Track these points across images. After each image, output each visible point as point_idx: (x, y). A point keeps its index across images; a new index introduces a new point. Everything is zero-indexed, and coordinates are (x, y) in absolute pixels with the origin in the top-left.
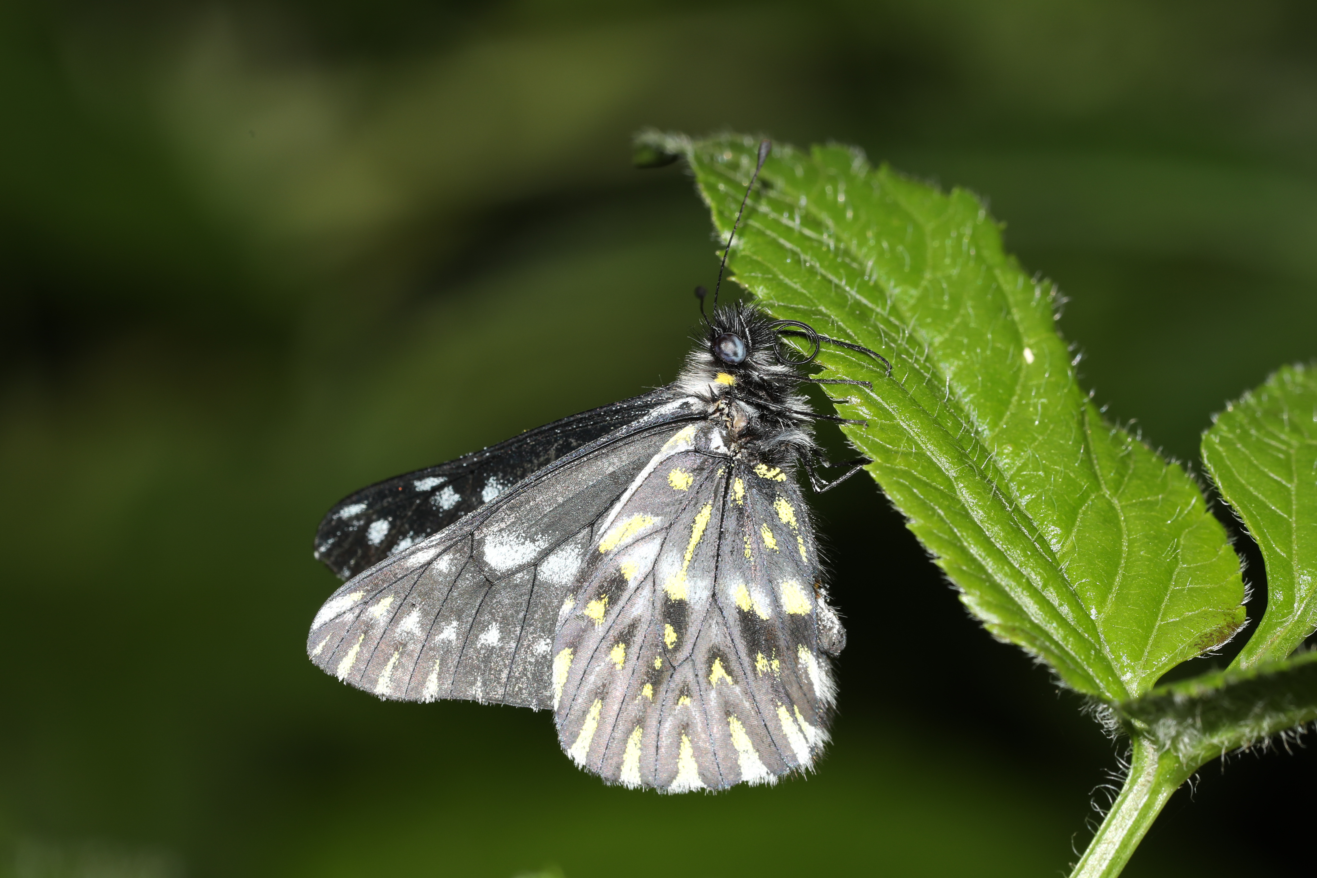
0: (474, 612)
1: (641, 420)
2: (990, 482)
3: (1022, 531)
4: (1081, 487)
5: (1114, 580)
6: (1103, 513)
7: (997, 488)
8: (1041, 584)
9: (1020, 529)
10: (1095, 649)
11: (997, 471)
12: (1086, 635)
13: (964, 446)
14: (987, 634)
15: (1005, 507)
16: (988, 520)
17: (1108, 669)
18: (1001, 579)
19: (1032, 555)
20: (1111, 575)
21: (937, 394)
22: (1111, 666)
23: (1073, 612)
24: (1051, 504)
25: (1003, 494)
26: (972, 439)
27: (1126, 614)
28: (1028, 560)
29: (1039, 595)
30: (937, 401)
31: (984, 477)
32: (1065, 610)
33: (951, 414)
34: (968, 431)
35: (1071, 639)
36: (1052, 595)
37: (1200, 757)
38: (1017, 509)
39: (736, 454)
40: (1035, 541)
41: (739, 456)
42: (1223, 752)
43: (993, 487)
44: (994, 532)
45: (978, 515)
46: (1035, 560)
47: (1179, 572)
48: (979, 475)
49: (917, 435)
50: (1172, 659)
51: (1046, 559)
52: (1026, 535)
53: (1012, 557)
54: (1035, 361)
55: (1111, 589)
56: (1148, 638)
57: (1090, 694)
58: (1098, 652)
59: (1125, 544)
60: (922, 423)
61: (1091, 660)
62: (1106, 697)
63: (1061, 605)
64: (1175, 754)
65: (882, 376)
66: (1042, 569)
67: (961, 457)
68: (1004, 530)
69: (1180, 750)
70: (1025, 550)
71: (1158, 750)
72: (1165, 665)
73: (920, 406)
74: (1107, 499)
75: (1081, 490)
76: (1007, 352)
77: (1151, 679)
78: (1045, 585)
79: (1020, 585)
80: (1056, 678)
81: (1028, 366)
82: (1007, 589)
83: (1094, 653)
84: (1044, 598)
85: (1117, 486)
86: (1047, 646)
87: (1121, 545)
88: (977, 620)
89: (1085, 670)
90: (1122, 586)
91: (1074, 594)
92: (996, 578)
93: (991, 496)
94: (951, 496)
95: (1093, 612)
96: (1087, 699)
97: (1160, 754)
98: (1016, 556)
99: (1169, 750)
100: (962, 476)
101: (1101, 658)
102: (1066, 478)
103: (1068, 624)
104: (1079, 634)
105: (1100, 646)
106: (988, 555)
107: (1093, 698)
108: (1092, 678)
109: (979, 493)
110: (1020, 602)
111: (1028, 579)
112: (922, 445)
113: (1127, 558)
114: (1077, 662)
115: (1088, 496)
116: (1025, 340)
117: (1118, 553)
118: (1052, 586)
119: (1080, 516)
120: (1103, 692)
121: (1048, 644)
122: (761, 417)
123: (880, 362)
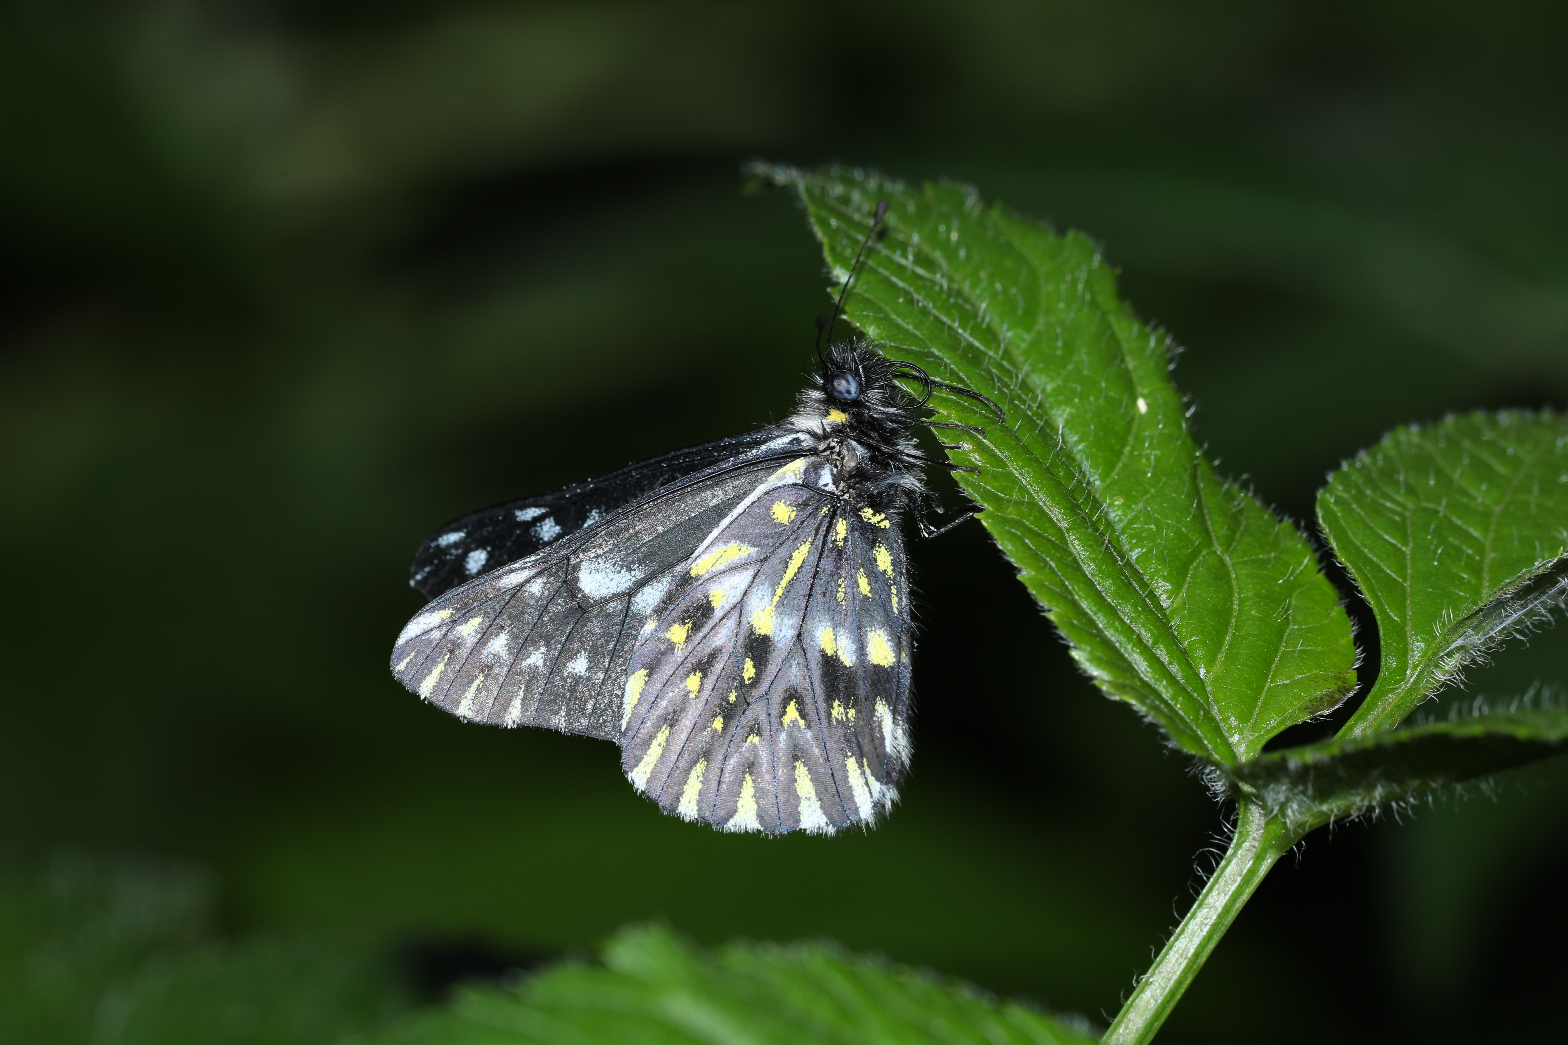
0: (563, 639)
1: (749, 454)
2: (1102, 534)
3: (1133, 586)
4: (1193, 543)
5: (1224, 639)
6: (1214, 570)
7: (1109, 542)
8: (1151, 641)
9: (1131, 584)
10: (1204, 710)
11: (1109, 524)
12: (1195, 695)
13: (1076, 497)
14: (1097, 690)
15: (1116, 561)
16: (1099, 574)
17: (1217, 730)
18: (1110, 634)
19: (1143, 610)
20: (1221, 634)
21: (1049, 443)
22: (1219, 728)
23: (1182, 670)
24: (1162, 559)
25: (1114, 547)
26: (1084, 489)
27: (1235, 675)
28: (1139, 616)
29: (1149, 652)
30: (1049, 449)
31: (1096, 530)
32: (1174, 669)
33: (1063, 463)
34: (1079, 482)
35: (1181, 698)
36: (1162, 653)
37: (1308, 824)
38: (1128, 564)
39: (844, 493)
40: (1146, 597)
41: (846, 497)
42: (1332, 820)
43: (1105, 540)
44: (1105, 585)
45: (1089, 568)
46: (1146, 616)
47: (1290, 634)
48: (1091, 527)
49: (1029, 484)
50: (1282, 722)
51: (1156, 615)
52: (1137, 591)
53: (1123, 613)
54: (1148, 412)
55: (1221, 648)
56: (1257, 699)
57: (1198, 755)
58: (1207, 712)
59: (1236, 602)
60: (1034, 472)
61: (1200, 722)
62: (1213, 759)
63: (1170, 663)
64: (1282, 820)
65: (994, 422)
66: (1152, 625)
67: (1073, 509)
68: (1115, 584)
69: (1288, 816)
70: (1135, 606)
71: (1265, 815)
72: (1274, 728)
73: (1032, 454)
74: (1218, 555)
75: (1192, 545)
76: (1120, 401)
77: (1259, 741)
78: (1155, 643)
79: (1130, 640)
80: (1165, 737)
81: (1141, 416)
82: (1117, 644)
83: (1202, 713)
84: (1154, 655)
85: (1229, 543)
86: (1157, 705)
87: (1232, 603)
88: (1087, 675)
89: (1194, 731)
90: (1231, 646)
91: (1184, 653)
92: (1106, 633)
93: (1103, 549)
94: (1063, 548)
95: (1202, 671)
96: (1195, 761)
97: (1267, 819)
98: (1126, 611)
99: (1276, 816)
100: (1074, 529)
101: (1210, 719)
102: (1178, 532)
103: (1177, 683)
104: (1188, 693)
105: (1209, 707)
106: (1099, 610)
107: (1201, 759)
108: (1201, 740)
109: (1091, 546)
110: (1130, 659)
111: (1138, 636)
112: (1034, 494)
113: (1238, 617)
114: (1186, 722)
115: (1200, 552)
116: (1139, 390)
117: (1229, 611)
118: (1162, 643)
119: (1191, 572)
120: (1211, 754)
121: (1157, 702)
122: (873, 458)
123: (993, 408)
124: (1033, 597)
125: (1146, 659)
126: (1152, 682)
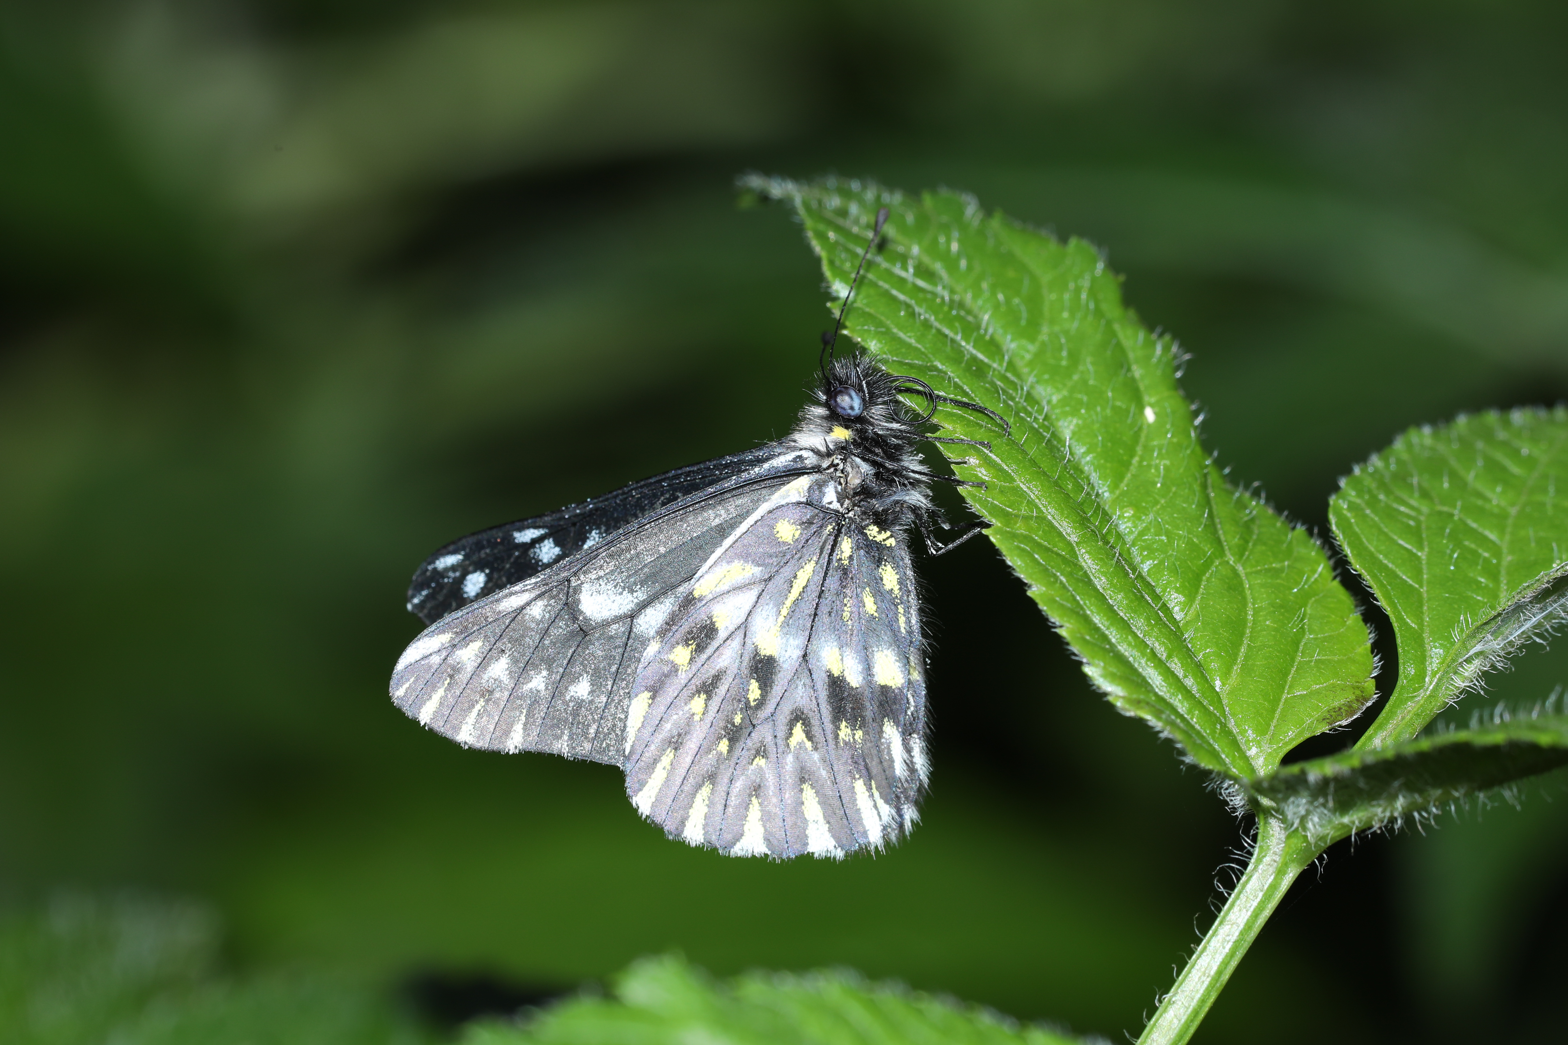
0: (565, 662)
1: (752, 472)
2: (1112, 547)
3: (1145, 599)
4: (1205, 553)
5: (1239, 651)
6: (1227, 580)
7: (1120, 554)
8: (1165, 655)
9: (1143, 597)
10: (1221, 723)
11: (1119, 536)
12: (1212, 708)
13: (1085, 509)
14: (1111, 706)
15: (1128, 574)
16: (1110, 587)
17: (1235, 744)
18: (1123, 649)
19: (1156, 624)
20: (1236, 646)
21: (1057, 455)
22: (1237, 741)
23: (1198, 684)
24: (1174, 571)
25: (1125, 560)
26: (1093, 502)
27: (1252, 687)
28: (1152, 629)
29: (1164, 666)
30: (1057, 462)
31: (1107, 543)
32: (1189, 682)
33: (1071, 475)
34: (1088, 494)
35: (1196, 713)
36: (1176, 666)
37: (1329, 837)
38: (1140, 576)
39: (849, 511)
40: (1159, 609)
41: (851, 514)
42: (1353, 833)
43: (1116, 553)
44: (1118, 599)
45: (1100, 582)
46: (1160, 630)
47: (1306, 644)
48: (1101, 540)
49: (1038, 498)
50: (1301, 733)
51: (1170, 628)
52: (1149, 604)
53: (1136, 626)
54: (1156, 421)
55: (1236, 660)
56: (1273, 711)
57: (1216, 770)
58: (1224, 726)
59: (1250, 613)
60: (1042, 485)
61: (1217, 735)
62: (1231, 773)
63: (1185, 676)
64: (1303, 833)
65: (1000, 436)
66: (1165, 638)
67: (1083, 522)
68: (1127, 598)
69: (1309, 829)
70: (1148, 619)
71: (1285, 829)
72: (1292, 740)
73: (1040, 468)
74: (1231, 565)
75: (1205, 556)
76: (1127, 411)
77: (1278, 754)
78: (1169, 656)
79: (1143, 654)
80: (1182, 753)
81: (1149, 425)
82: (1131, 659)
83: (1218, 727)
84: (1168, 668)
85: (1241, 552)
86: (1173, 720)
87: (1246, 614)
88: (1101, 691)
89: (1211, 745)
90: (1247, 657)
91: (1199, 665)
92: (1119, 647)
93: (1114, 562)
94: (1073, 563)
95: (1218, 684)
96: (1213, 775)
97: (1287, 833)
98: (1139, 624)
99: (1297, 829)
100: (1084, 542)
101: (1227, 733)
102: (1190, 543)
103: (1193, 697)
104: (1204, 706)
105: (1225, 720)
106: (1112, 624)
107: (1219, 774)
108: (1219, 754)
109: (1101, 560)
110: (1144, 673)
111: (1152, 649)
112: (1043, 508)
113: (1252, 628)
114: (1203, 737)
115: (1212, 562)
116: (1146, 399)
117: (1244, 622)
118: (1177, 656)
119: (1203, 583)
120: (1229, 768)
121: (1173, 717)
122: (877, 475)
123: (999, 421)
124: (1044, 613)
125: (1160, 673)
126: (1167, 697)
